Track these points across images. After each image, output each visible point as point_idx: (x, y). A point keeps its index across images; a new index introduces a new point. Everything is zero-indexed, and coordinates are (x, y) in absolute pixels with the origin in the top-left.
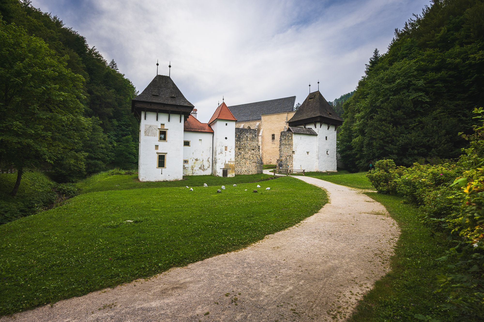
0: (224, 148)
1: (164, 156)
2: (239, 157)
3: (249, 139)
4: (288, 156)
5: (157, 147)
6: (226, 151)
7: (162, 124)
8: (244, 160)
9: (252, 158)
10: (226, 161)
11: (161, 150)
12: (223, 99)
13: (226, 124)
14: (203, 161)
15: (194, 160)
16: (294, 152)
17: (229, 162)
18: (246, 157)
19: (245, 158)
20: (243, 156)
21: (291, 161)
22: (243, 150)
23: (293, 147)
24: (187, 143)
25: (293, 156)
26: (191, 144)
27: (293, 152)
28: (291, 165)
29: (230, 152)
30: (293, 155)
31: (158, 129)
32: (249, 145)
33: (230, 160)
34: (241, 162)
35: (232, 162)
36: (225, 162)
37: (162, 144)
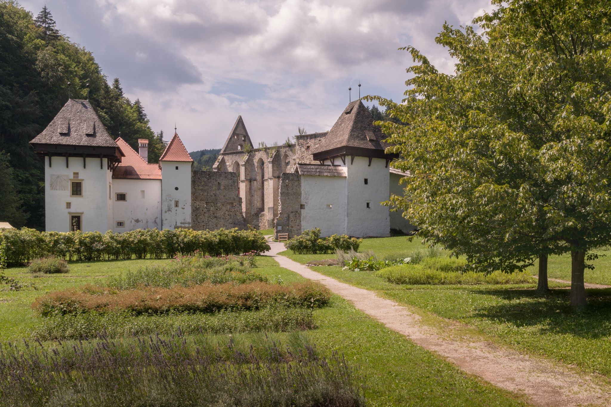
0: (173, 203)
1: (80, 216)
2: (206, 215)
3: (222, 188)
4: (292, 212)
5: (69, 205)
6: (176, 208)
7: (75, 173)
8: (214, 220)
9: (228, 217)
10: (176, 222)
11: (75, 209)
12: (176, 129)
13: (177, 168)
14: (147, 222)
15: (133, 221)
16: (304, 205)
17: (181, 223)
18: (218, 215)
19: (216, 217)
20: (214, 214)
21: (298, 221)
22: (212, 204)
23: (302, 198)
24: (121, 197)
25: (300, 212)
26: (127, 197)
27: (301, 205)
28: (298, 227)
29: (183, 208)
30: (302, 210)
31: (70, 180)
32: (222, 197)
33: (183, 221)
34: (210, 223)
35: (186, 223)
36: (175, 224)
37: (75, 201)
